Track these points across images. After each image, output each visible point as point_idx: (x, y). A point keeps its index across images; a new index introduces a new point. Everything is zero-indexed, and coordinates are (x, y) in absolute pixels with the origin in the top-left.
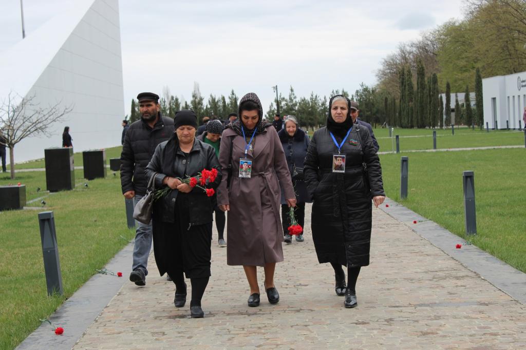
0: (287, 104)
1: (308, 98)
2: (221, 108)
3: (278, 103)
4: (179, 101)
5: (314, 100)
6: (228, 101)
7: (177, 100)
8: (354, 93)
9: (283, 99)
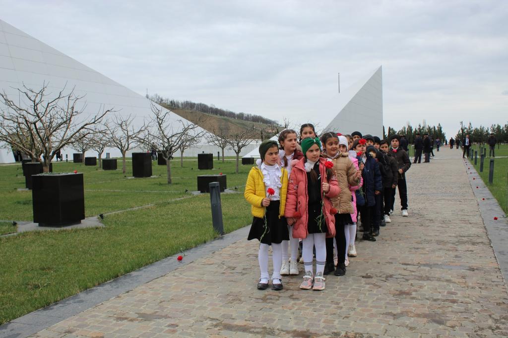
0: (467, 131)
1: (479, 128)
2: (433, 132)
3: (463, 130)
4: (412, 128)
5: (482, 129)
6: (436, 129)
7: (411, 127)
8: (504, 126)
9: (466, 128)
